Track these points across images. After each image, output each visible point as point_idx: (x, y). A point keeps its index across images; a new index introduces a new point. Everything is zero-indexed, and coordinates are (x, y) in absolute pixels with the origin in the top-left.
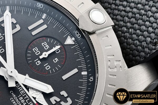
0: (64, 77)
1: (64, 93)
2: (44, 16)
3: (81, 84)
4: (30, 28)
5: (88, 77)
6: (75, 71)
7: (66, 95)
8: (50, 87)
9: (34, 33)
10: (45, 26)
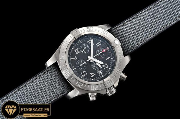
0: (106, 59)
1: (106, 64)
2: (101, 41)
3: (111, 61)
4: (97, 44)
5: (113, 59)
6: (109, 57)
7: (107, 65)
8: (102, 62)
9: (98, 46)
10: (101, 44)
